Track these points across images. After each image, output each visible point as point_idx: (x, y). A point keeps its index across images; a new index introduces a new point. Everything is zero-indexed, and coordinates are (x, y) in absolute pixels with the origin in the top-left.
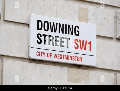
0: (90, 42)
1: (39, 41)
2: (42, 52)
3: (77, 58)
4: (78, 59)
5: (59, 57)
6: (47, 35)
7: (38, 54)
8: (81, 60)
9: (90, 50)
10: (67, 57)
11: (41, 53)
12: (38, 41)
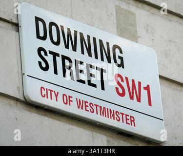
0: (148, 86)
1: (44, 65)
2: (51, 91)
3: (124, 116)
4: (127, 119)
5: (87, 108)
6: (58, 55)
7: (44, 92)
8: (133, 123)
9: (150, 104)
10: (103, 111)
11: (49, 92)
12: (40, 63)
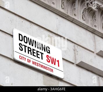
2: (23, 57)
3: (49, 69)
5: (36, 64)
7: (21, 57)
8: (52, 71)
9: (59, 66)
10: (42, 66)
